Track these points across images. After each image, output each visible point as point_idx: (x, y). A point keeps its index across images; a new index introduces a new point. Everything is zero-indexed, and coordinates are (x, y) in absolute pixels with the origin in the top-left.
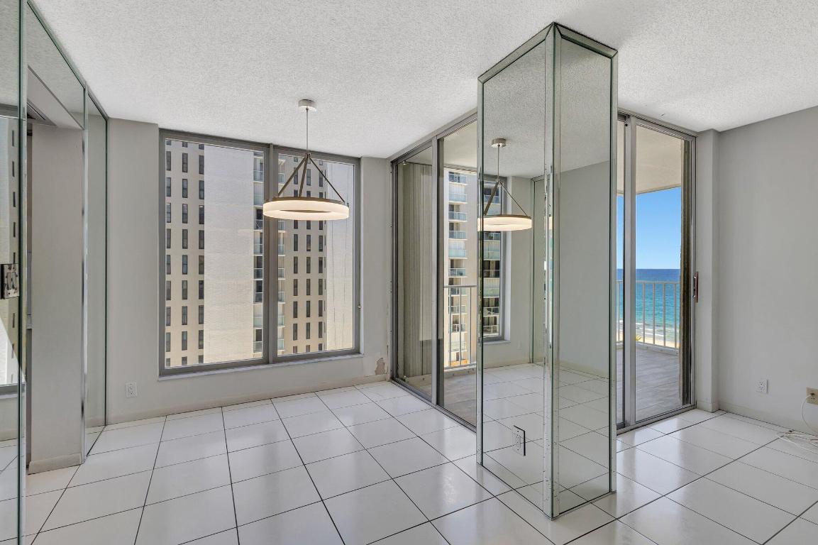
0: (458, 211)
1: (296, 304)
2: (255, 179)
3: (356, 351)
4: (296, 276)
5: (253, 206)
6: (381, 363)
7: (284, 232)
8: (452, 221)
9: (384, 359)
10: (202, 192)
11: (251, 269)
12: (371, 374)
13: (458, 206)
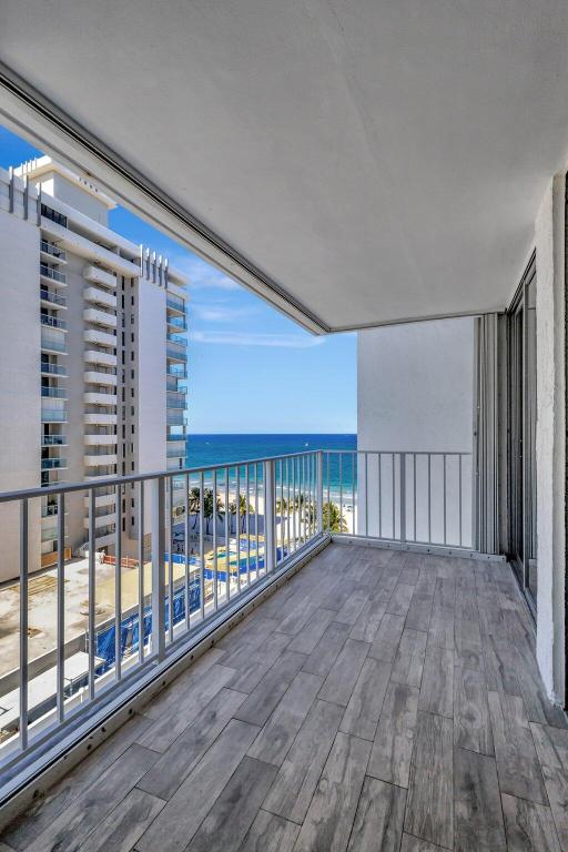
0: (55, 362)
8: (47, 374)
13: (55, 356)
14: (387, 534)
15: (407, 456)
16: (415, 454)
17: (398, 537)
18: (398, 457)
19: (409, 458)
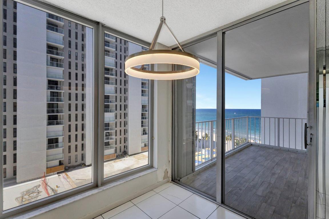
0: (145, 85)
1: (70, 126)
2: (47, 65)
3: (151, 166)
4: (70, 112)
5: (46, 78)
6: (166, 172)
7: (64, 91)
8: (143, 89)
9: (167, 169)
10: (15, 70)
11: (45, 109)
12: (161, 180)
13: (145, 83)
14: (272, 144)
15: (280, 119)
16: (283, 118)
17: (277, 145)
18: (277, 119)
19: (281, 120)
